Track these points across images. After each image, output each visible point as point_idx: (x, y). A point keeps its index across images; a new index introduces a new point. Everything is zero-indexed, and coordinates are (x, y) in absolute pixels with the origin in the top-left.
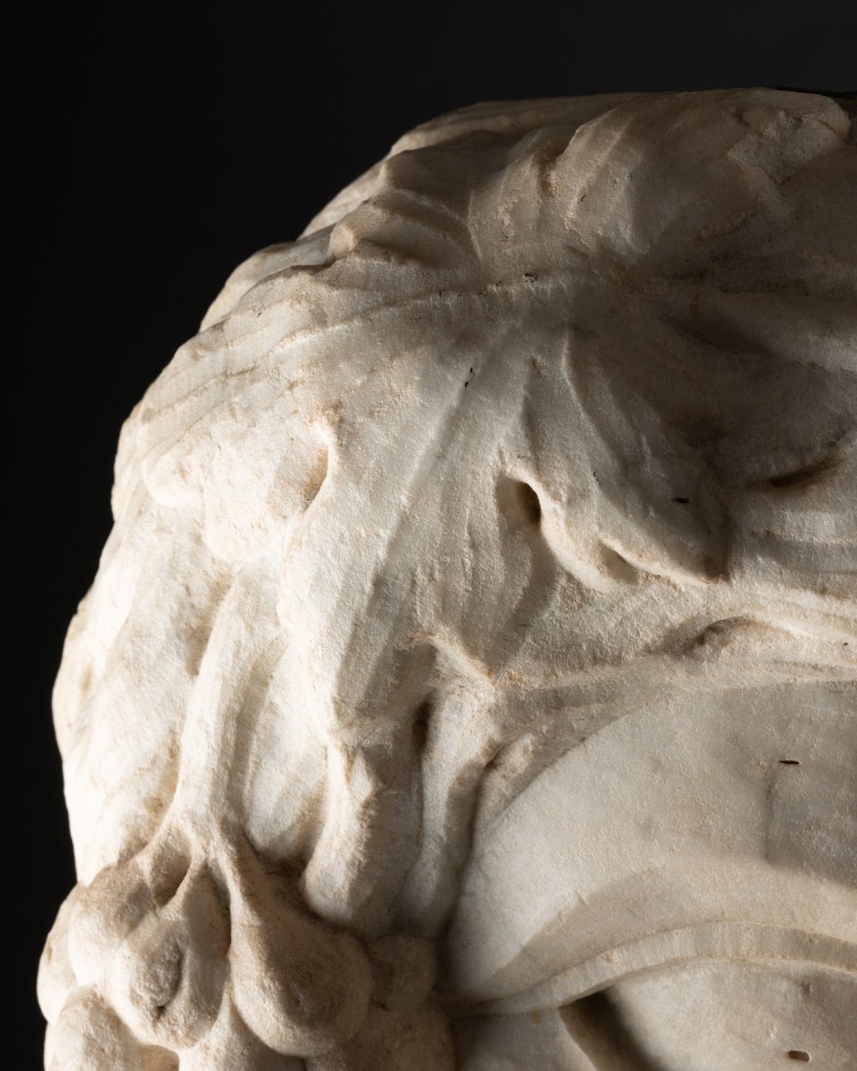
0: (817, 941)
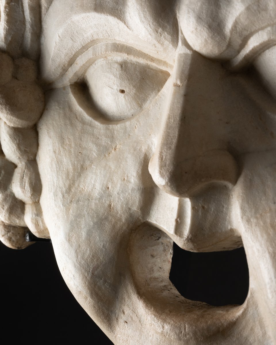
0: (119, 46)
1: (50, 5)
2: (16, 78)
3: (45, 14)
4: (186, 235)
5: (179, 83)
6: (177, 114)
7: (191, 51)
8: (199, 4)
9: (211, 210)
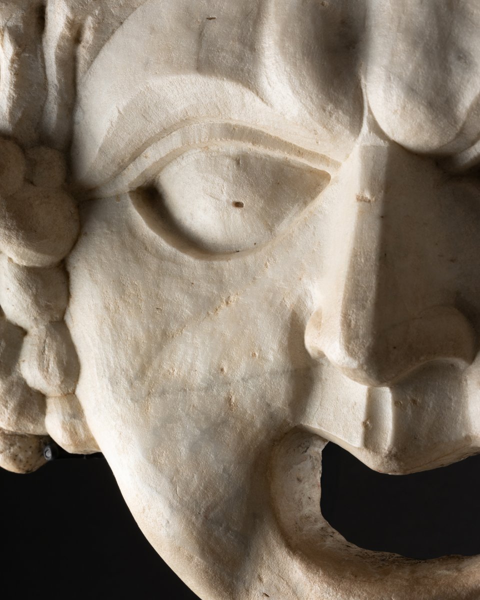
0: (237, 129)
1: (95, 58)
2: (32, 183)
3: (85, 72)
4: (386, 448)
5: (368, 195)
6: (370, 249)
7: (387, 142)
8: (411, 67)
9: (429, 406)
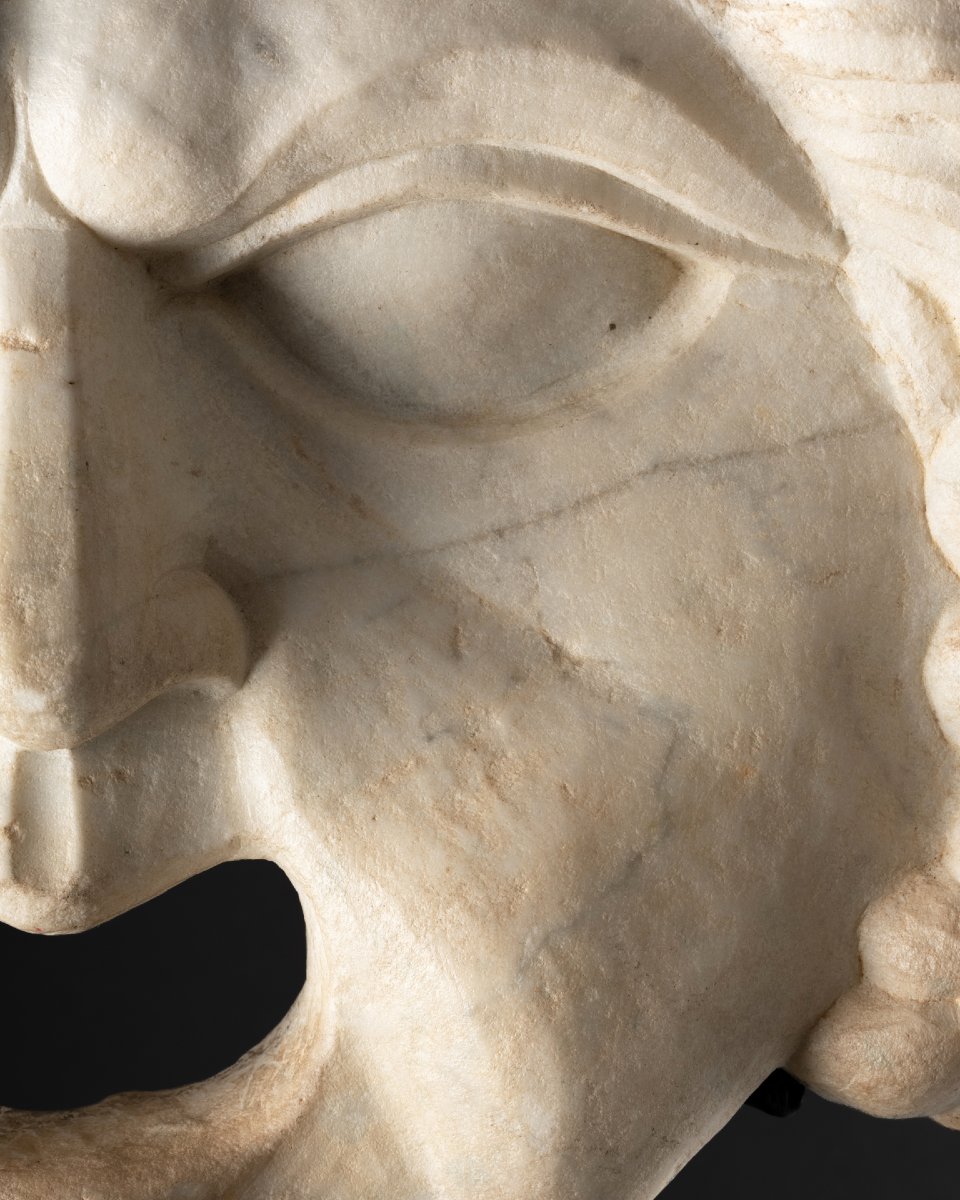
7: (63, 221)
8: (151, 62)
9: (150, 783)
